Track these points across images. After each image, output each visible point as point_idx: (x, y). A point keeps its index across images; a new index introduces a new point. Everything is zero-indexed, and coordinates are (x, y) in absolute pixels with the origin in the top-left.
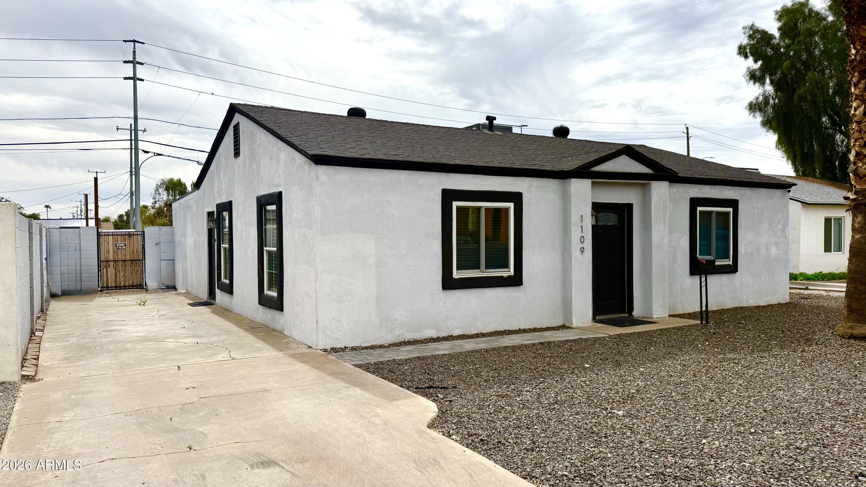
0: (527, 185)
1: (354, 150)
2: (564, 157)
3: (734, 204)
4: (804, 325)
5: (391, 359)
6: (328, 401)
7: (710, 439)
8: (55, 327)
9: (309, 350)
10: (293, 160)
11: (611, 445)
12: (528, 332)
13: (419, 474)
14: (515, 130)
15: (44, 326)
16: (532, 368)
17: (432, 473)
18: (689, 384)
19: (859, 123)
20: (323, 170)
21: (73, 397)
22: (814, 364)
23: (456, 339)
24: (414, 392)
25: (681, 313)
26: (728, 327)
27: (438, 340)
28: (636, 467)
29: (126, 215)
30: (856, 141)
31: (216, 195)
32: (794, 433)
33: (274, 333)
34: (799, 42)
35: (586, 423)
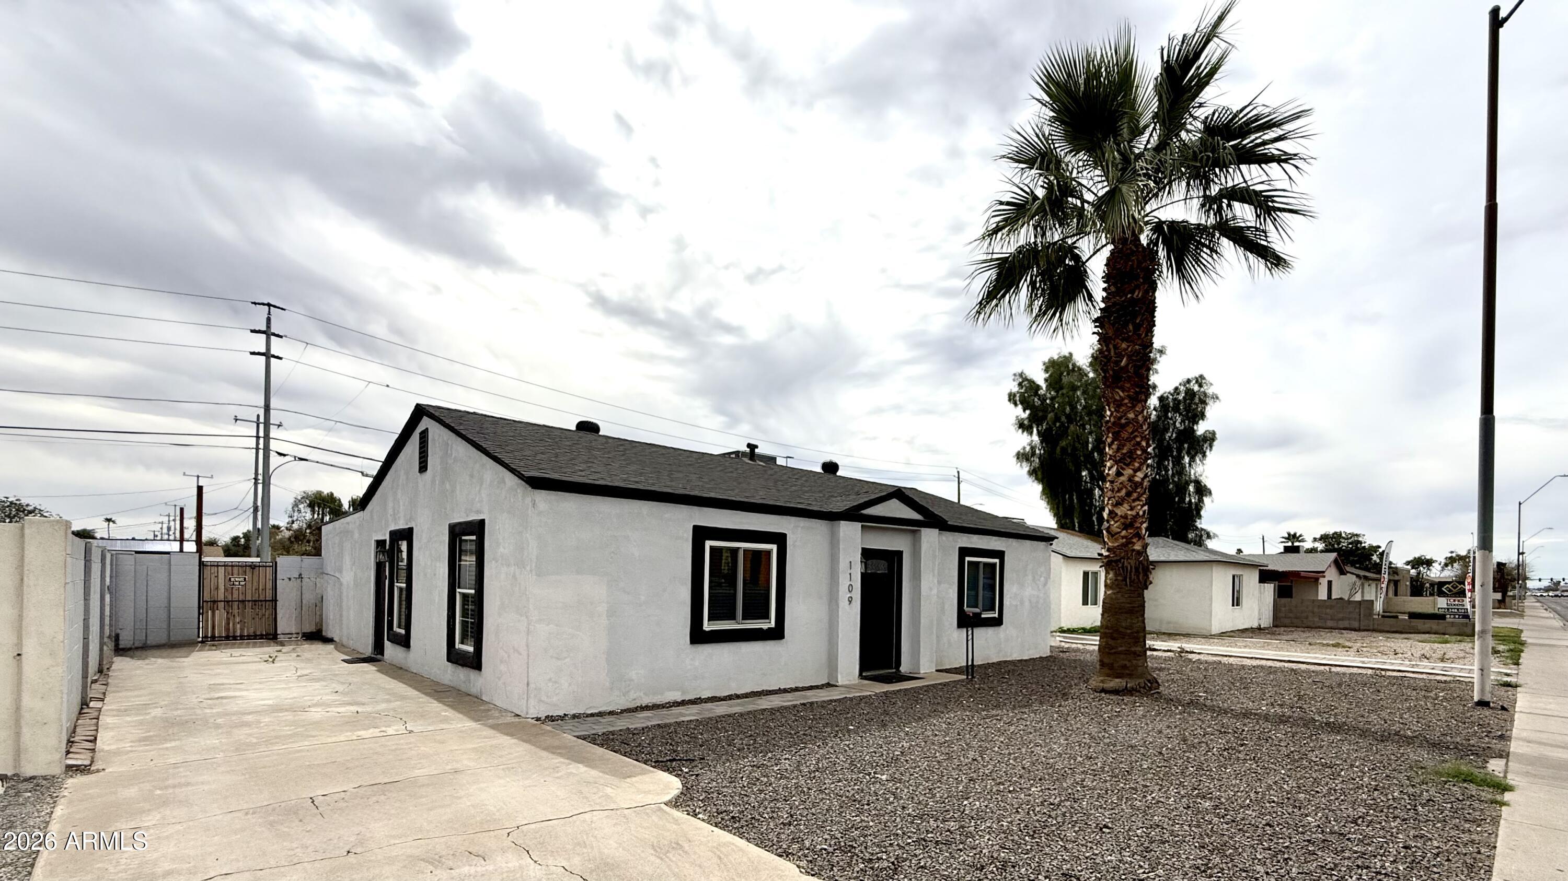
0: (792, 525)
1: (583, 474)
2: (832, 496)
3: (1000, 555)
4: (1062, 679)
5: (625, 728)
6: (542, 780)
7: (971, 800)
8: (124, 694)
9: (517, 719)
10: (503, 481)
11: (874, 812)
12: (789, 692)
13: (658, 861)
14: (780, 462)
15: (104, 694)
16: (793, 732)
17: (674, 859)
18: (953, 743)
19: (1112, 482)
20: (543, 498)
21: (158, 792)
22: (1069, 718)
23: (705, 702)
24: (652, 766)
25: (948, 667)
26: (992, 682)
27: (683, 703)
28: (897, 835)
29: (243, 537)
30: (1109, 500)
31: (390, 519)
32: (1049, 789)
33: (467, 698)
34: (1063, 394)
35: (848, 791)
